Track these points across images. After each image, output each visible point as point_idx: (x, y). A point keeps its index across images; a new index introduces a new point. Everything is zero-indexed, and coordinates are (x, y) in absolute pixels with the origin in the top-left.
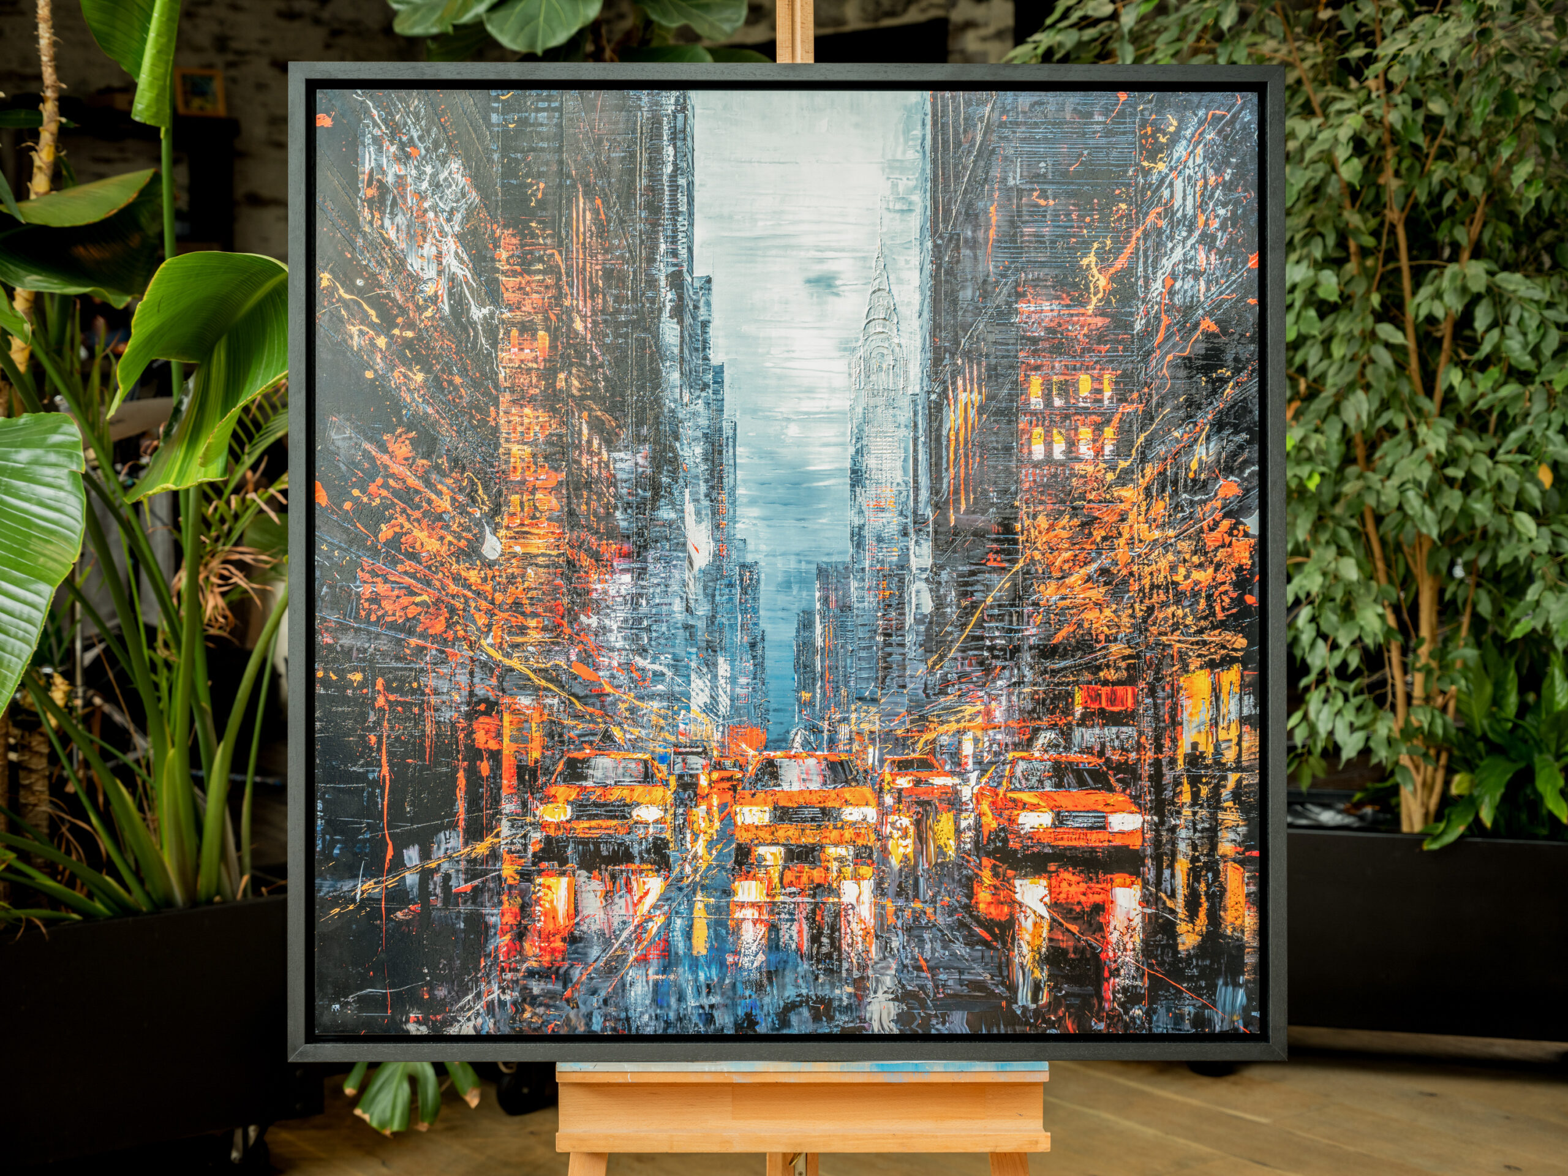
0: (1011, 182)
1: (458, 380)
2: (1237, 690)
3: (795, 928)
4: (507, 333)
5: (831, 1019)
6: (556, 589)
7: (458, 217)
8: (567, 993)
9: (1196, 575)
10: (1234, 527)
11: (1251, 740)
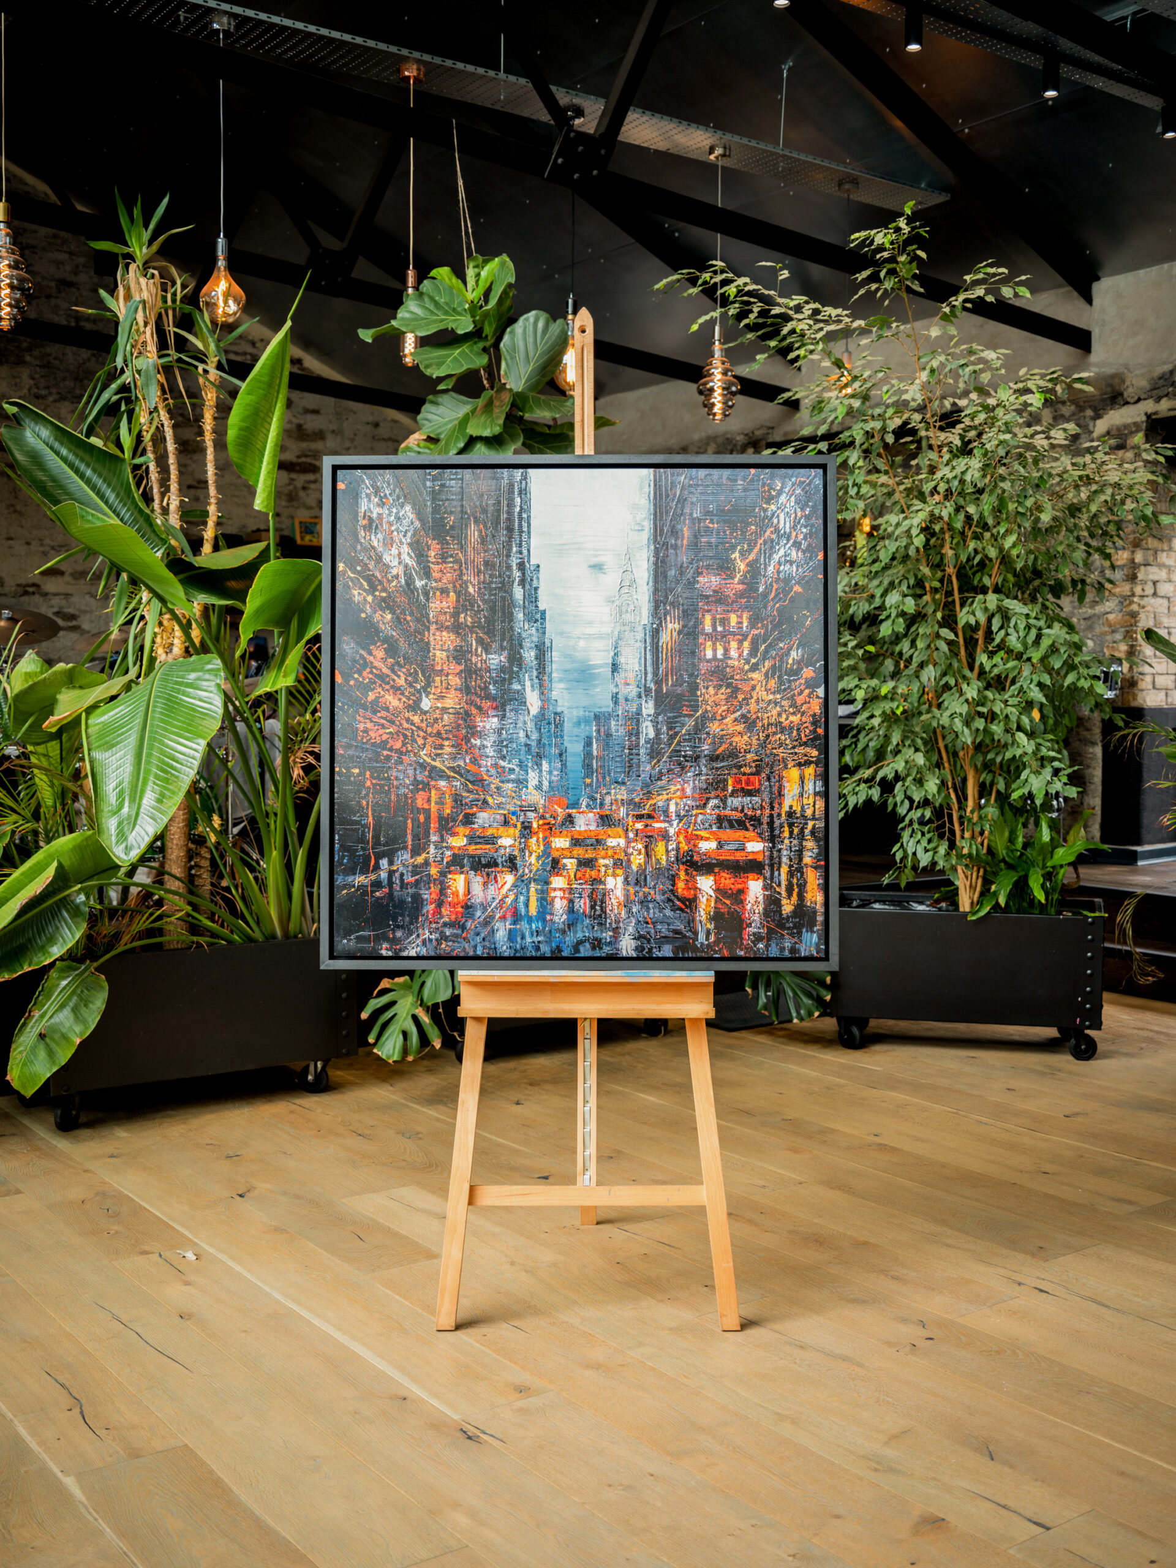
0: (695, 515)
1: (409, 618)
2: (812, 777)
3: (582, 901)
4: (434, 593)
5: (601, 948)
6: (459, 725)
7: (409, 534)
8: (464, 935)
9: (792, 718)
10: (811, 693)
11: (820, 804)
